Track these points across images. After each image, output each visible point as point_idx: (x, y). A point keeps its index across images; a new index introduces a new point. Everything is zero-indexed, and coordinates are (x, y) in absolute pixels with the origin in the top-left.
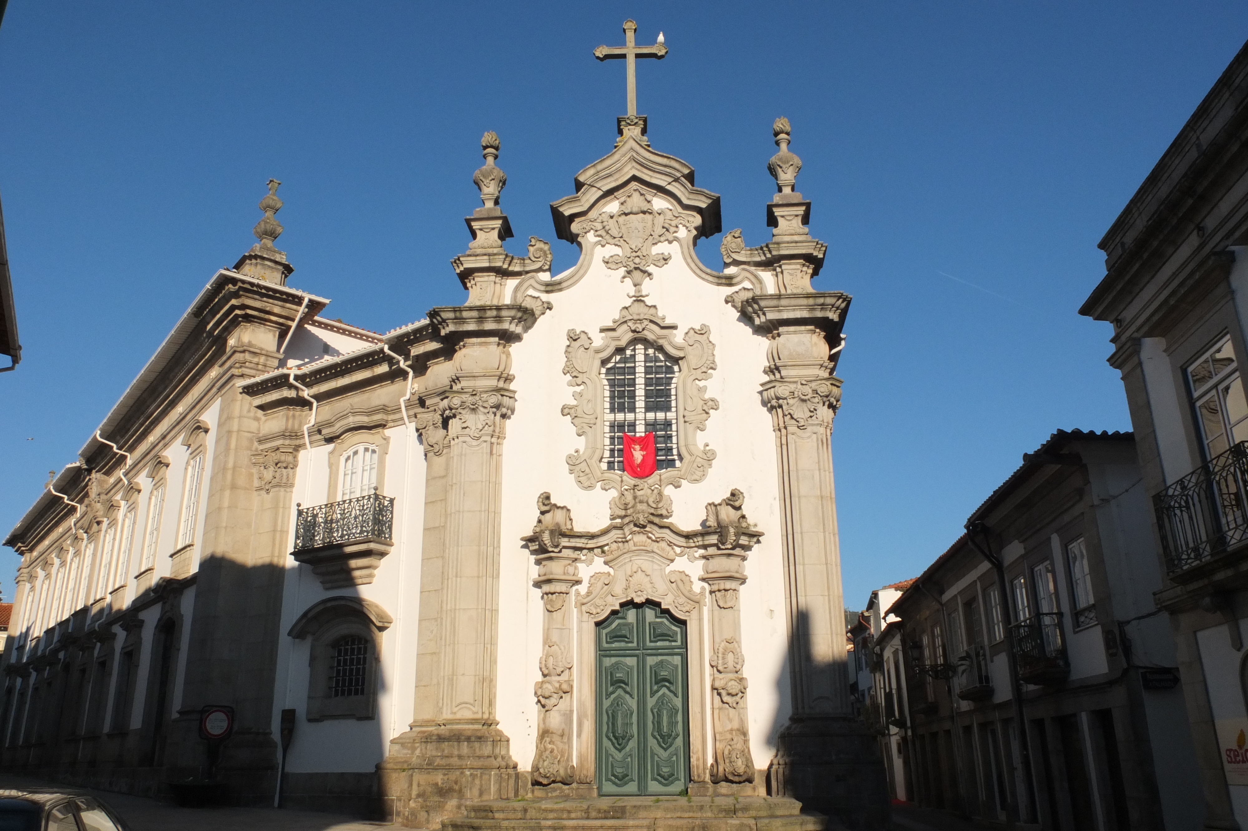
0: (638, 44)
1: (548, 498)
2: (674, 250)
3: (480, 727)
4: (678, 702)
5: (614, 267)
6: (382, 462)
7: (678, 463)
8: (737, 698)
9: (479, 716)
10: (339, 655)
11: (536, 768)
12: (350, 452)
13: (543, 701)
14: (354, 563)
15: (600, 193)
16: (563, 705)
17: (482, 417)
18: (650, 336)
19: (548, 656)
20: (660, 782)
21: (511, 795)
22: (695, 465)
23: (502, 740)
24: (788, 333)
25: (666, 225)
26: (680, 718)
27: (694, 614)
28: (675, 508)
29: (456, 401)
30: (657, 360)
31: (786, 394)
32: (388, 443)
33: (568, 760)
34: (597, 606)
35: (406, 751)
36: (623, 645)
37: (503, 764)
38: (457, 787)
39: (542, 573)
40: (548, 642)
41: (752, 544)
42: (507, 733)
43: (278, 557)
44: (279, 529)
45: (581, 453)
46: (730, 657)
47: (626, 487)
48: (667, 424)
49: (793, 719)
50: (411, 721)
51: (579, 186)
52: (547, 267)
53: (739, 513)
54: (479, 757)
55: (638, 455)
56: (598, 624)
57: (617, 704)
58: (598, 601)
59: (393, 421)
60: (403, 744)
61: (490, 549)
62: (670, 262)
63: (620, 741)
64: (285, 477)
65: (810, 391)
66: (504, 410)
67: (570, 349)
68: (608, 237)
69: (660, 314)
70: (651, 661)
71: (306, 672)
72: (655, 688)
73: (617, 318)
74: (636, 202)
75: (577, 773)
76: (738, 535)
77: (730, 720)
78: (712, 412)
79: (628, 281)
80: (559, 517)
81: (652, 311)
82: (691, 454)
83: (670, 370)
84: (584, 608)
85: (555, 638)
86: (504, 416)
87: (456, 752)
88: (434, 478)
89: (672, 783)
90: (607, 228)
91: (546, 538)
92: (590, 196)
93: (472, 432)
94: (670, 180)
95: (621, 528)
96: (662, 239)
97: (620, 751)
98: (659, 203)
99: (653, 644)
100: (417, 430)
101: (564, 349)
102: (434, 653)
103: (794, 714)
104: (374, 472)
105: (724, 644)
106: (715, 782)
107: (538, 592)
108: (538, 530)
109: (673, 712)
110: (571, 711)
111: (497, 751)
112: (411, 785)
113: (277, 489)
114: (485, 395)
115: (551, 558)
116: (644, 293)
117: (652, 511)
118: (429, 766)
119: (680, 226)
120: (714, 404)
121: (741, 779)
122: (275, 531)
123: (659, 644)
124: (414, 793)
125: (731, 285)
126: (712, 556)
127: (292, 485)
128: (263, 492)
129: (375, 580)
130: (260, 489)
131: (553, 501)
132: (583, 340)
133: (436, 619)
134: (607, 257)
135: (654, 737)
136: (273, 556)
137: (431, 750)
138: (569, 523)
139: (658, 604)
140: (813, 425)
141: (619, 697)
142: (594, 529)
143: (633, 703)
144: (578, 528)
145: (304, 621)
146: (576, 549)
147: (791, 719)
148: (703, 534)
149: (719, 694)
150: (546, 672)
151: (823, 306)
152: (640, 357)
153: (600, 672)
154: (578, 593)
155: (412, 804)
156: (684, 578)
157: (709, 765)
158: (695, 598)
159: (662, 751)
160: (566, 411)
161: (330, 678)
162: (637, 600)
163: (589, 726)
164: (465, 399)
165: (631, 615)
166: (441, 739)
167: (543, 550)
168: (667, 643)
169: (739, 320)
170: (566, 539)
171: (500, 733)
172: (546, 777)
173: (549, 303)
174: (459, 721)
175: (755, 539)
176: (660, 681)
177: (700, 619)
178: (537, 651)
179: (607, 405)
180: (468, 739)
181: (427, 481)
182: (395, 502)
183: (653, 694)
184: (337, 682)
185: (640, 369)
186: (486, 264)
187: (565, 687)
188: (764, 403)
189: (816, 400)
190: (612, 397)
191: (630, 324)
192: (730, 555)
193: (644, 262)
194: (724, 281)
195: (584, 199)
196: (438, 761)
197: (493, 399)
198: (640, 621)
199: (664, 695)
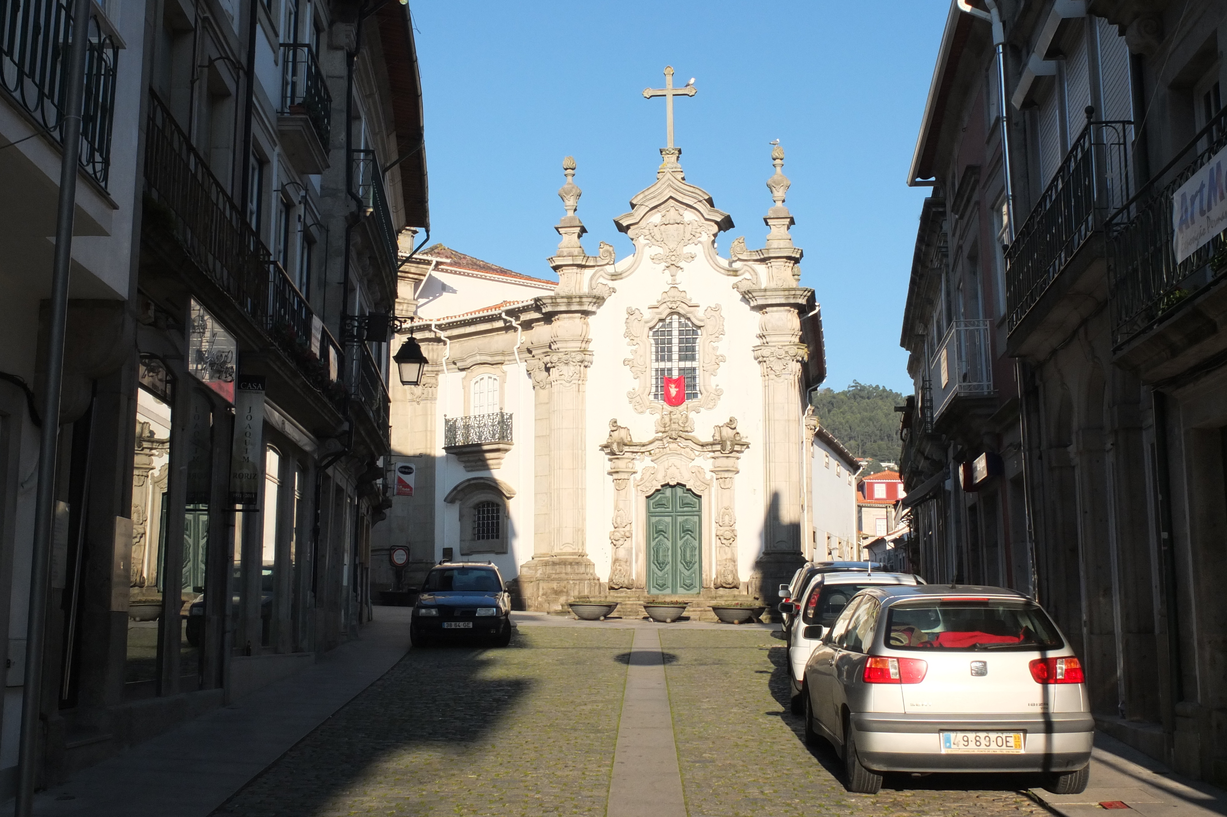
0: (675, 87)
1: (616, 422)
2: (698, 250)
3: (577, 557)
4: (696, 543)
5: (658, 262)
6: (502, 387)
7: (699, 395)
8: (731, 541)
9: (576, 551)
10: (479, 513)
11: (611, 580)
12: (478, 379)
13: (614, 542)
14: (488, 455)
15: (648, 209)
16: (627, 544)
17: (572, 368)
18: (682, 311)
19: (617, 516)
20: (685, 589)
21: (597, 593)
22: (710, 398)
23: (589, 565)
24: (772, 312)
25: (693, 233)
26: (697, 553)
27: (706, 491)
28: (697, 427)
29: (555, 358)
30: (687, 325)
31: (768, 354)
32: (506, 375)
33: (630, 575)
34: (646, 487)
35: (531, 572)
36: (663, 509)
37: (592, 577)
38: (565, 590)
39: (613, 467)
40: (617, 508)
41: (743, 449)
42: (593, 561)
43: (430, 448)
44: (429, 429)
45: (637, 389)
46: (727, 518)
47: (665, 413)
48: (694, 369)
49: (766, 553)
50: (532, 554)
51: (633, 206)
52: (612, 262)
53: (735, 431)
54: (578, 574)
55: (673, 391)
56: (647, 497)
57: (659, 544)
58: (648, 484)
59: (509, 361)
60: (529, 567)
61: (580, 452)
62: (696, 259)
63: (661, 565)
64: (430, 393)
65: (784, 353)
66: (586, 364)
67: (628, 321)
68: (653, 240)
69: (688, 297)
70: (680, 519)
71: (457, 525)
72: (683, 535)
73: (660, 299)
74: (672, 215)
75: (635, 582)
76: (733, 445)
77: (726, 554)
78: (721, 364)
79: (667, 272)
80: (622, 433)
81: (683, 294)
82: (707, 392)
83: (694, 332)
84: (639, 488)
85: (621, 505)
86: (586, 367)
87: (564, 571)
88: (541, 404)
89: (692, 589)
90: (653, 234)
91: (615, 447)
92: (641, 211)
93: (566, 377)
94: (696, 201)
95: (661, 440)
96: (690, 242)
97: (661, 571)
98: (689, 216)
99: (681, 509)
100: (528, 371)
101: (624, 320)
102: (546, 514)
103: (766, 550)
104: (497, 394)
105: (723, 510)
106: (716, 588)
107: (611, 478)
108: (610, 441)
109: (693, 549)
110: (632, 548)
111: (588, 570)
112: (538, 589)
113: (425, 402)
114: (574, 354)
115: (617, 458)
116: (678, 282)
117: (681, 429)
118: (548, 579)
119: (703, 233)
120: (722, 359)
121: (731, 586)
122: (426, 431)
123: (685, 509)
124: (541, 593)
125: (736, 276)
126: (718, 457)
127: (435, 399)
128: (415, 403)
129: (502, 467)
130: (412, 401)
131: (619, 424)
132: (637, 315)
133: (546, 493)
134: (653, 255)
135: (682, 563)
136: (426, 448)
137: (549, 570)
138: (629, 437)
139: (684, 486)
140: (785, 374)
141: (661, 540)
142: (645, 440)
143: (669, 544)
144: (635, 440)
145: (455, 492)
146: (633, 452)
147: (763, 553)
148: (712, 444)
149: (720, 539)
150: (616, 526)
151: (795, 296)
152: (675, 325)
153: (649, 526)
154: (635, 479)
155: (539, 599)
156: (700, 470)
157: (713, 579)
158: (708, 482)
159: (686, 571)
160: (626, 363)
161: (474, 528)
162: (672, 483)
163: (642, 557)
164: (560, 357)
165: (668, 491)
166: (554, 564)
167: (613, 453)
168: (690, 509)
169: (741, 300)
170: (627, 447)
171: (589, 561)
172: (617, 584)
173: (613, 288)
174: (565, 554)
175: (745, 447)
176: (686, 531)
177: (710, 495)
178: (610, 513)
179: (654, 357)
180: (571, 564)
181: (536, 405)
182: (513, 416)
183: (681, 538)
184: (479, 531)
185: (675, 333)
186: (571, 263)
187: (628, 534)
188: (756, 358)
189: (788, 358)
190: (657, 352)
191: (668, 303)
192: (728, 457)
193: (677, 259)
194: (731, 273)
195: (636, 215)
196: (553, 576)
197: (579, 357)
198: (674, 495)
199: (687, 539)
